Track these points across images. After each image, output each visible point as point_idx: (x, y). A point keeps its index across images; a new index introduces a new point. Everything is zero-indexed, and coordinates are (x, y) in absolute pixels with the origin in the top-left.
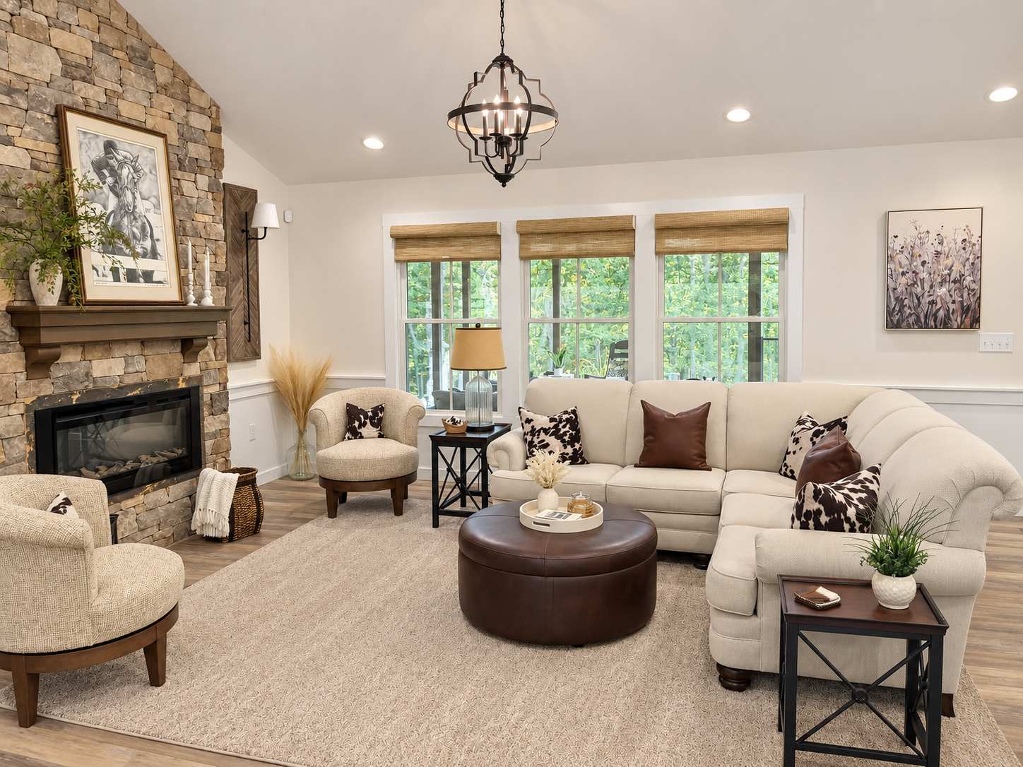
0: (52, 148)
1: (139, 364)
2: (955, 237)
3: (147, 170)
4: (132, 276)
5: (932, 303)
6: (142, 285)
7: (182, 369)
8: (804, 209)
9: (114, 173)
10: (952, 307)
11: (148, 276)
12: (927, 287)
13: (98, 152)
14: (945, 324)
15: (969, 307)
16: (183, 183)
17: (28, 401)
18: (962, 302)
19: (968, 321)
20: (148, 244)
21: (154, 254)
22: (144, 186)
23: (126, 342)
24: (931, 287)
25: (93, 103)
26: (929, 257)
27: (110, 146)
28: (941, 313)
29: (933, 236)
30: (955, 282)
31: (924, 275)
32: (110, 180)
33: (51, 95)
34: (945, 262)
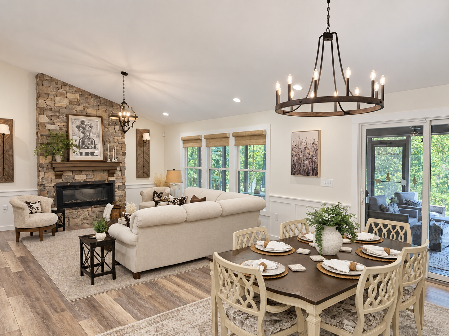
0: (65, 124)
1: (91, 176)
2: (310, 142)
3: (95, 126)
4: (87, 154)
5: (304, 166)
6: (90, 156)
7: (108, 178)
8: (271, 129)
9: (84, 128)
10: (310, 168)
11: (92, 154)
12: (302, 161)
13: (78, 123)
14: (308, 174)
15: (315, 168)
16: (110, 129)
17: (55, 184)
18: (313, 166)
19: (315, 173)
20: (93, 146)
21: (95, 148)
22: (94, 130)
23: (87, 171)
24: (304, 160)
25: (79, 111)
26: (303, 149)
27: (82, 122)
28: (307, 170)
29: (304, 141)
30: (310, 158)
31: (301, 156)
32: (82, 130)
33: (66, 111)
34: (307, 151)
